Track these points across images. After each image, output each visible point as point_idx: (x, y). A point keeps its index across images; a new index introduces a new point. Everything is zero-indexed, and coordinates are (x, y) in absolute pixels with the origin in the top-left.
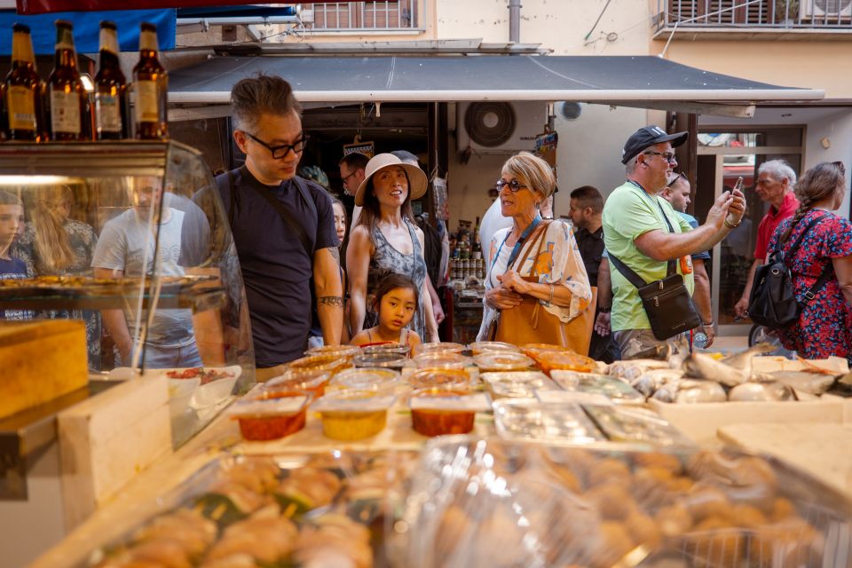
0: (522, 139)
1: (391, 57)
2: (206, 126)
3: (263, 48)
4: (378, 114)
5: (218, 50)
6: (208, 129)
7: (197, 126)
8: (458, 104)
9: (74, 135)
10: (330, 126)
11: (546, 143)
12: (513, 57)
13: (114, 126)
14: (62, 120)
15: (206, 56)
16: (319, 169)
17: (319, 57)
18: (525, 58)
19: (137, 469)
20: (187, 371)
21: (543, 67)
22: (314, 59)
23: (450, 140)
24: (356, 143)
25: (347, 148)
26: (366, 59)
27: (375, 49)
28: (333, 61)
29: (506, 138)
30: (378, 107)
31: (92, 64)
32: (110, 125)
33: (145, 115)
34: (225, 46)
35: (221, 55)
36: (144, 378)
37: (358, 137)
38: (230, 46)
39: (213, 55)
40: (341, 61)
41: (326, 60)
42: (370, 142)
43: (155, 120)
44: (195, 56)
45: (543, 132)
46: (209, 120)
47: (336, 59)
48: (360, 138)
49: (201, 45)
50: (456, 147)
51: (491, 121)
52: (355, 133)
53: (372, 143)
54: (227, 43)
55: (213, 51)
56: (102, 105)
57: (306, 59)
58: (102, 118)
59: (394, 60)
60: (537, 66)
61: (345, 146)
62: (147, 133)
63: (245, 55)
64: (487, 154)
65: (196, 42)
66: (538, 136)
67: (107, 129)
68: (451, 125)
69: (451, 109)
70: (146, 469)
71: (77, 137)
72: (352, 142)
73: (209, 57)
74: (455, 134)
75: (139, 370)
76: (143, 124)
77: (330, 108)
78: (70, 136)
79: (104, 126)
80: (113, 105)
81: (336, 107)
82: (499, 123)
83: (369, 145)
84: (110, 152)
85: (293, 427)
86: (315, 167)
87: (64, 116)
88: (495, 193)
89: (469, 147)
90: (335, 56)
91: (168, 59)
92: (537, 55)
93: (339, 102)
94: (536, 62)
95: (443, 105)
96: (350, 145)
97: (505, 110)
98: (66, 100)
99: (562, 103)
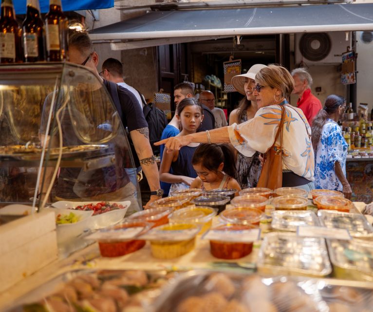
0: (335, 56)
1: (254, 8)
2: (146, 53)
3: (179, 5)
4: (239, 43)
5: (153, 7)
6: (147, 54)
7: (141, 53)
8: (295, 34)
9: (12, 59)
10: (219, 51)
11: (348, 58)
12: (329, 5)
13: (34, 53)
14: (3, 50)
15: (146, 11)
16: (215, 77)
17: (210, 10)
18: (337, 5)
19: (24, 275)
20: (98, 204)
21: (347, 10)
22: (208, 11)
23: (291, 57)
24: (231, 60)
25: (225, 64)
26: (239, 10)
27: (245, 4)
28: (219, 11)
29: (325, 56)
30: (238, 38)
31: (83, 19)
32: (32, 53)
33: (51, 46)
34: (156, 5)
35: (155, 11)
36: (39, 214)
37: (232, 57)
38: (160, 5)
39: (150, 11)
40: (224, 12)
41: (214, 11)
42: (238, 60)
43: (58, 49)
44: (140, 12)
45: (346, 51)
46: (148, 48)
47: (221, 10)
48: (233, 58)
49: (143, 5)
50: (295, 62)
51: (316, 45)
52: (230, 54)
53: (240, 60)
54: (158, 3)
55: (150, 9)
56: (27, 40)
57: (203, 11)
58: (27, 49)
59: (255, 10)
60: (343, 10)
61: (224, 63)
62: (53, 57)
63: (169, 10)
64: (313, 65)
65: (141, 4)
66: (343, 54)
67: (31, 55)
68: (292, 48)
69: (292, 38)
70: (33, 274)
71: (14, 61)
72: (228, 60)
73: (148, 12)
74: (294, 54)
75: (37, 209)
76: (52, 51)
77: (214, 40)
78: (10, 60)
79: (28, 54)
80: (33, 40)
81: (218, 40)
82: (320, 47)
83: (239, 61)
84: (29, 69)
85: (132, 248)
86: (212, 75)
87: (5, 48)
88: (319, 90)
89: (302, 62)
90: (221, 9)
91: (124, 14)
92: (345, 3)
93: (219, 36)
94: (343, 7)
95: (286, 36)
96: (227, 62)
97: (324, 38)
98: (6, 38)
99: (362, 32)
